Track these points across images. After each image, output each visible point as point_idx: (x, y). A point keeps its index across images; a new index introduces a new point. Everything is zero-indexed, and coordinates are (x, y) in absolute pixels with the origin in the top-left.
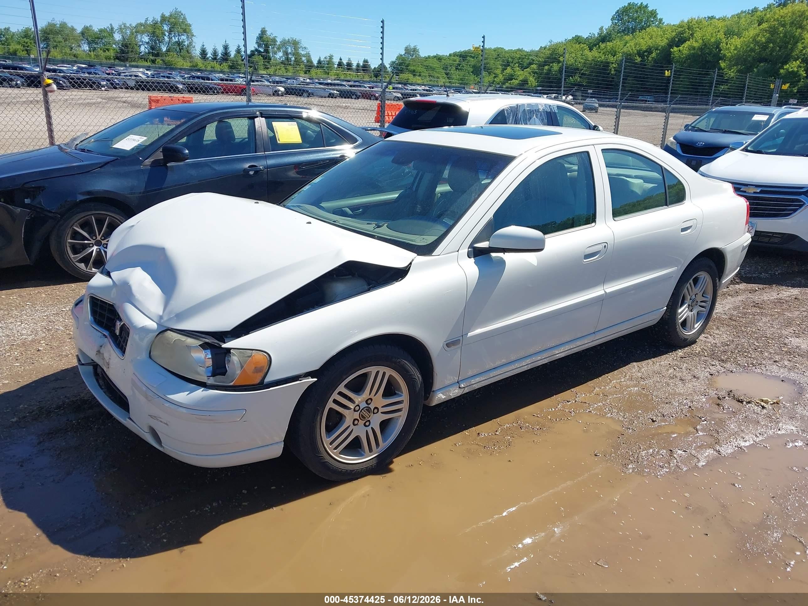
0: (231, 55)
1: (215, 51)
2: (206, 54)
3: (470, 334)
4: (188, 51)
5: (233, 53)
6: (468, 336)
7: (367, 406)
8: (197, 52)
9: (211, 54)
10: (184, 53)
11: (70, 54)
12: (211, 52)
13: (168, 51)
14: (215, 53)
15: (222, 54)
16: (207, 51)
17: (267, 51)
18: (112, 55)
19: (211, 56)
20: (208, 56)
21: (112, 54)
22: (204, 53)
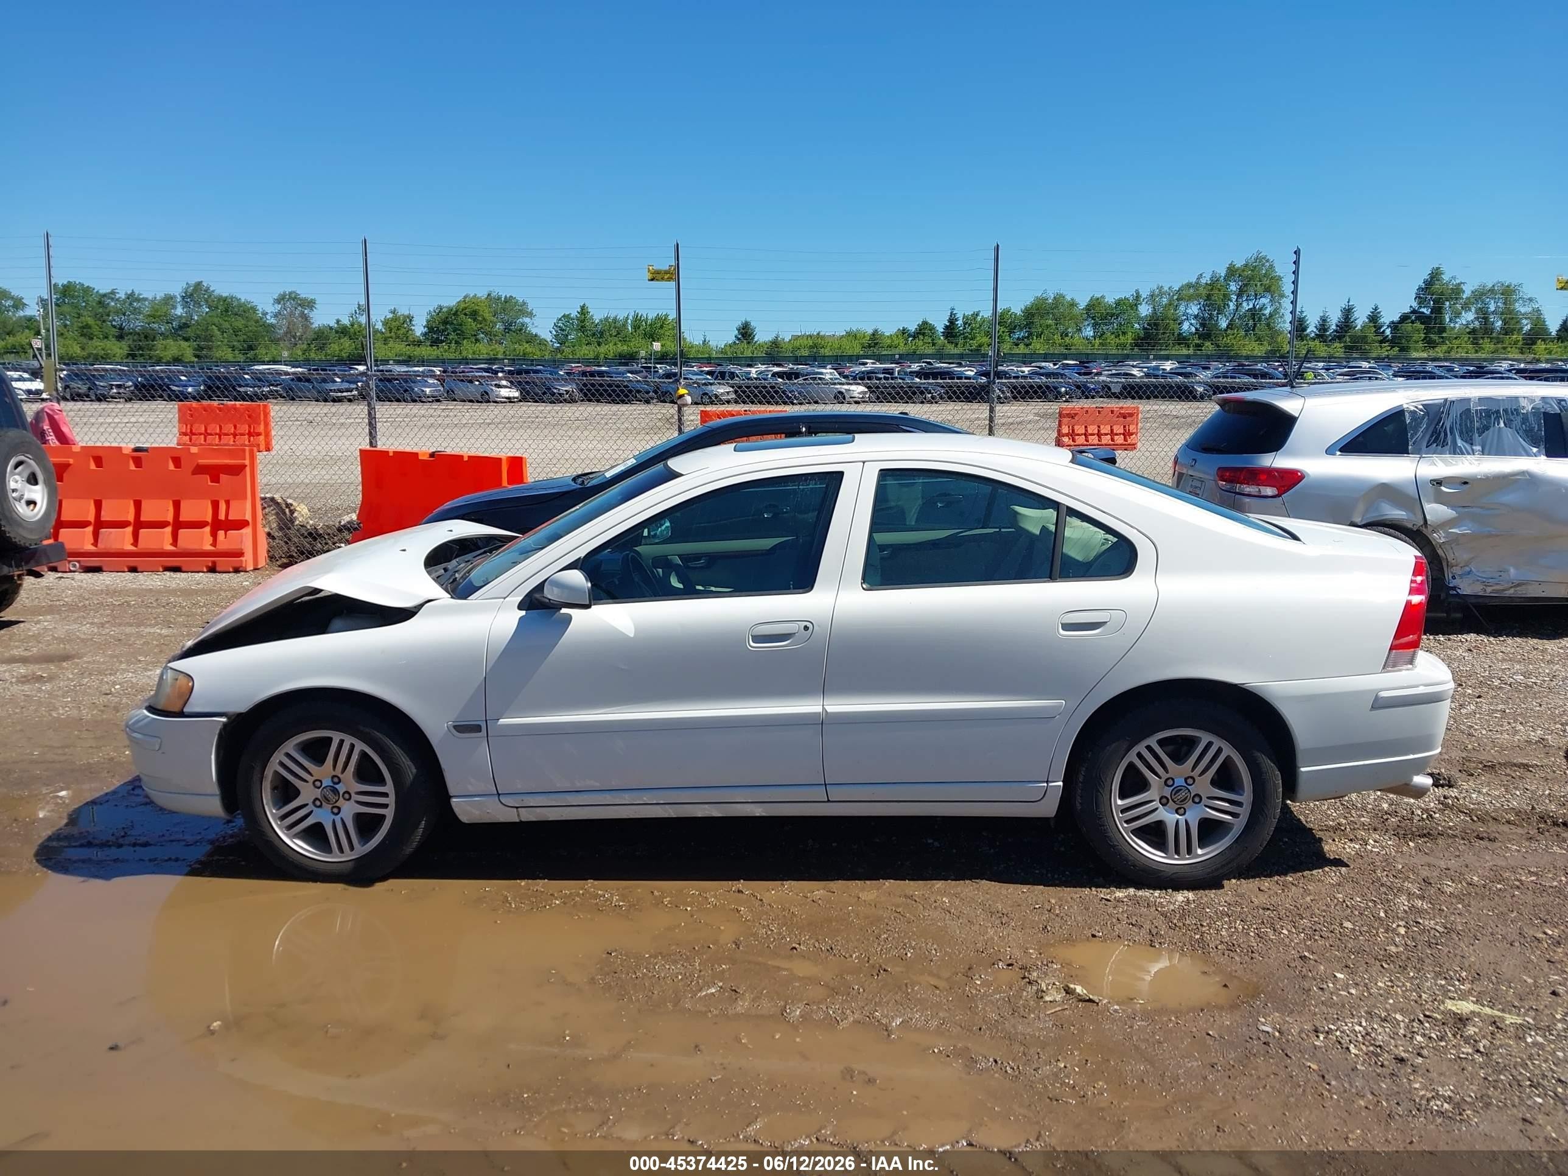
0: (1356, 327)
1: (1324, 320)
2: (1305, 329)
3: (502, 721)
4: (1268, 325)
5: (1360, 318)
6: (499, 723)
7: (332, 785)
8: (1285, 324)
9: (1316, 327)
10: (1261, 326)
11: (1060, 345)
12: (1317, 322)
13: (1230, 326)
14: (1323, 326)
15: (1337, 326)
16: (1308, 322)
17: (1438, 310)
18: (1129, 341)
19: (1315, 330)
20: (1308, 331)
21: (1129, 339)
22: (1299, 326)
